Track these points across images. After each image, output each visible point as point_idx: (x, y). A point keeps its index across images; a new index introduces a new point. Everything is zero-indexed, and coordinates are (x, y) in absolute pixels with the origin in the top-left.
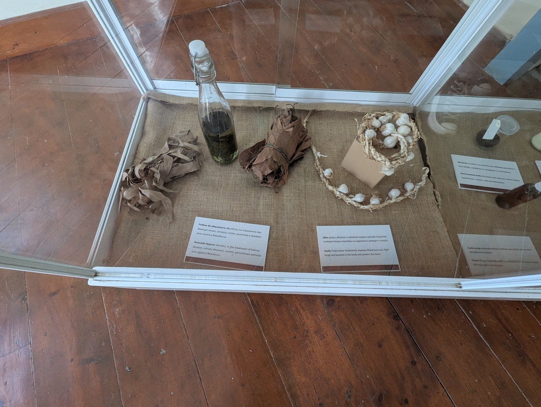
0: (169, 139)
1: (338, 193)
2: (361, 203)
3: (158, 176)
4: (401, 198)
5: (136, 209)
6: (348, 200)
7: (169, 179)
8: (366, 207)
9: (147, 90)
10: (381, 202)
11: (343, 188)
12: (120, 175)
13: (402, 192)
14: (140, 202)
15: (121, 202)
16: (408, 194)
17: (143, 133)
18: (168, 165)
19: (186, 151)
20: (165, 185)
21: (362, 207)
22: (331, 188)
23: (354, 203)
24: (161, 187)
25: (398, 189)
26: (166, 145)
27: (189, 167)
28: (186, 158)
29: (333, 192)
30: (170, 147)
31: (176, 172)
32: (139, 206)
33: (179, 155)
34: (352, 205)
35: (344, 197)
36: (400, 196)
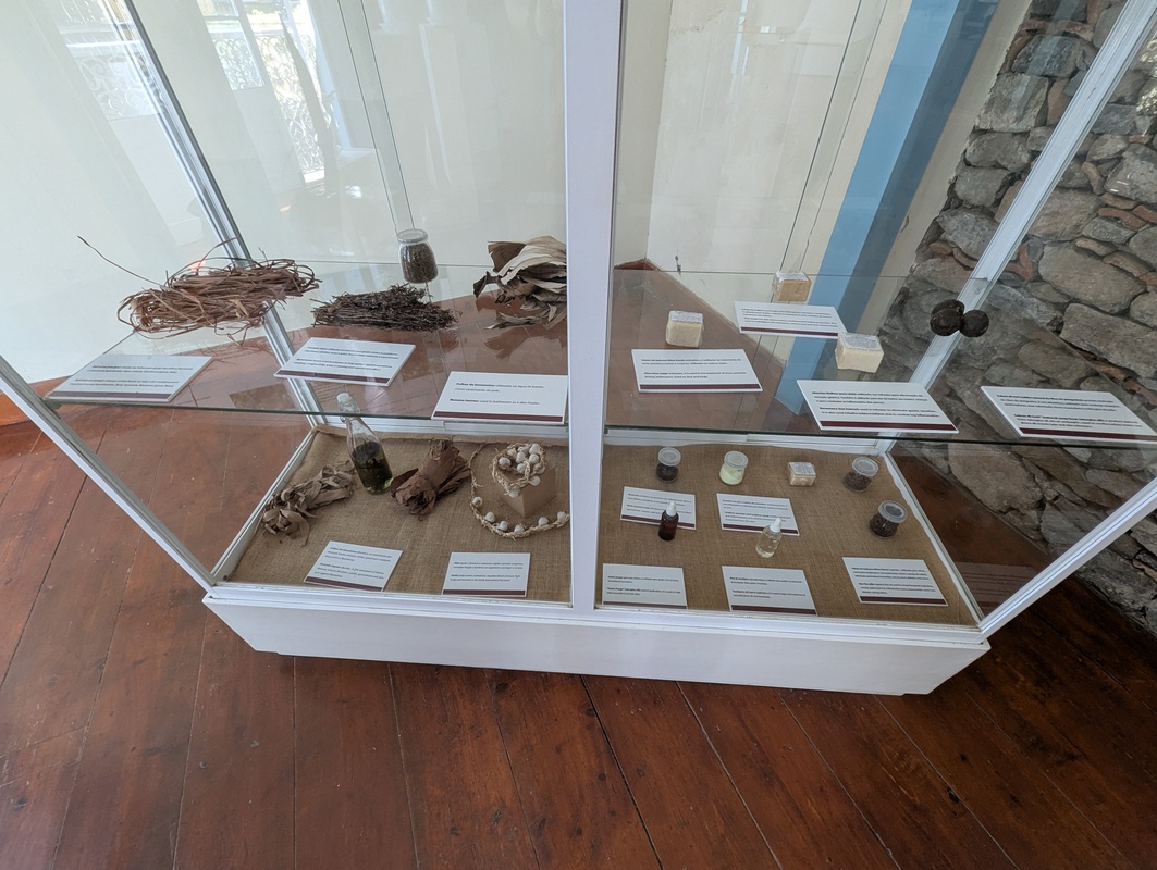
0: (325, 468)
1: (484, 521)
2: (505, 531)
3: (302, 500)
4: (548, 526)
5: (272, 531)
6: (492, 528)
7: (313, 505)
8: (509, 534)
9: (318, 424)
10: (526, 530)
11: (489, 516)
12: (268, 497)
13: (550, 521)
14: (279, 525)
15: (261, 523)
17: (302, 463)
18: (314, 491)
19: (338, 479)
20: (308, 510)
21: (504, 534)
22: (478, 516)
23: (497, 531)
24: (303, 511)
25: (547, 517)
26: (321, 473)
27: (337, 494)
28: (336, 485)
29: (479, 520)
30: (325, 475)
31: (323, 498)
32: (277, 530)
33: (330, 482)
34: (495, 533)
35: (489, 525)
36: (547, 524)
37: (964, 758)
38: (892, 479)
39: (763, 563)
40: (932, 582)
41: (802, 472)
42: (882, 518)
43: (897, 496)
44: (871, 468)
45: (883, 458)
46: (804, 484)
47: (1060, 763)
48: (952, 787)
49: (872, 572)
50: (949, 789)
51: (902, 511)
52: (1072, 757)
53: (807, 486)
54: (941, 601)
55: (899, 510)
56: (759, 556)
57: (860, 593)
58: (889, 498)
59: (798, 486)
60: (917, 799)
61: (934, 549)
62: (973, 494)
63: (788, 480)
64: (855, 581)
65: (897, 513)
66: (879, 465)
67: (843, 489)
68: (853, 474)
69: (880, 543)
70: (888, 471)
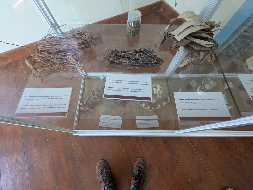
0: (92, 91)
1: (142, 106)
2: (149, 109)
3: (90, 104)
4: (161, 107)
6: (145, 108)
8: (150, 110)
9: (85, 76)
10: (155, 109)
11: (144, 105)
12: (79, 103)
13: (161, 105)
14: (85, 111)
15: (80, 111)
16: (163, 106)
17: (84, 89)
18: (92, 100)
19: (97, 95)
20: (92, 106)
21: (149, 110)
23: (147, 109)
25: (160, 104)
28: (98, 97)
29: (141, 106)
30: (93, 94)
31: (95, 101)
33: (95, 96)
34: (146, 110)
36: (161, 106)
37: (249, 148)
50: (246, 155)
60: (239, 158)
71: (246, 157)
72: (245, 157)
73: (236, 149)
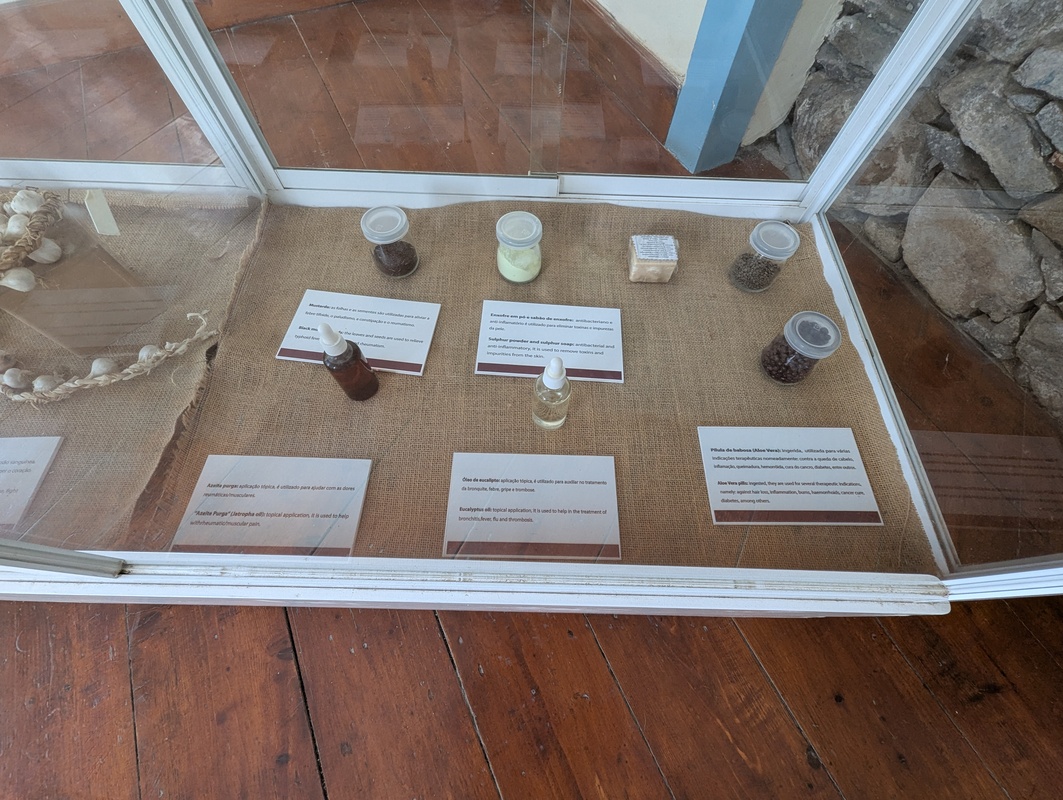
37: (839, 699)
38: (820, 268)
39: (537, 444)
40: (860, 475)
41: (653, 255)
42: (788, 347)
43: (824, 302)
44: (785, 242)
45: (810, 226)
46: (655, 279)
47: (976, 699)
48: (815, 746)
49: (747, 456)
50: (810, 749)
51: (831, 333)
52: (994, 689)
53: (661, 283)
54: (871, 516)
55: (824, 332)
56: (536, 429)
57: (716, 504)
58: (809, 305)
59: (643, 283)
60: (759, 767)
61: (876, 407)
62: (925, 292)
63: (627, 270)
64: (712, 476)
65: (819, 337)
66: (802, 238)
67: (728, 288)
68: (747, 257)
69: (777, 394)
70: (815, 250)
71: (815, 764)
72: (801, 758)
73: (749, 700)
